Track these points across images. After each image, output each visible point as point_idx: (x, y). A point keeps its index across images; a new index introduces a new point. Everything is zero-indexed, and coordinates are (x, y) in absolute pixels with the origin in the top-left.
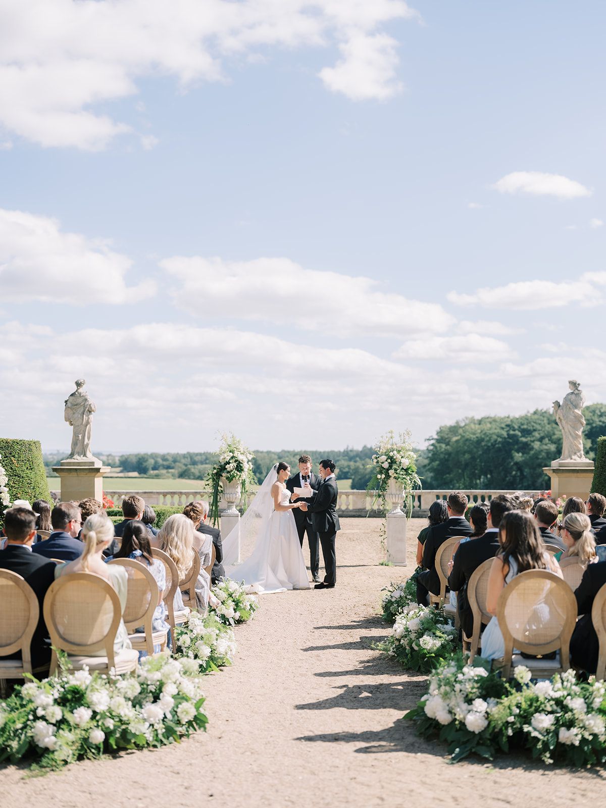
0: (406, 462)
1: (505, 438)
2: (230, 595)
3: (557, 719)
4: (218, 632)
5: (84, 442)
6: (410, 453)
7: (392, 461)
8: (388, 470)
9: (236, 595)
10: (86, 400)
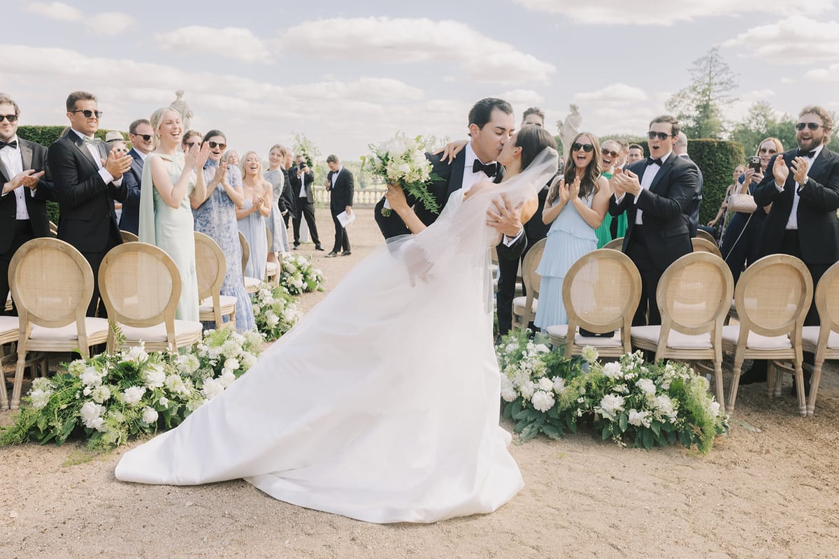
2: (299, 268)
3: (627, 401)
4: (285, 302)
9: (305, 269)
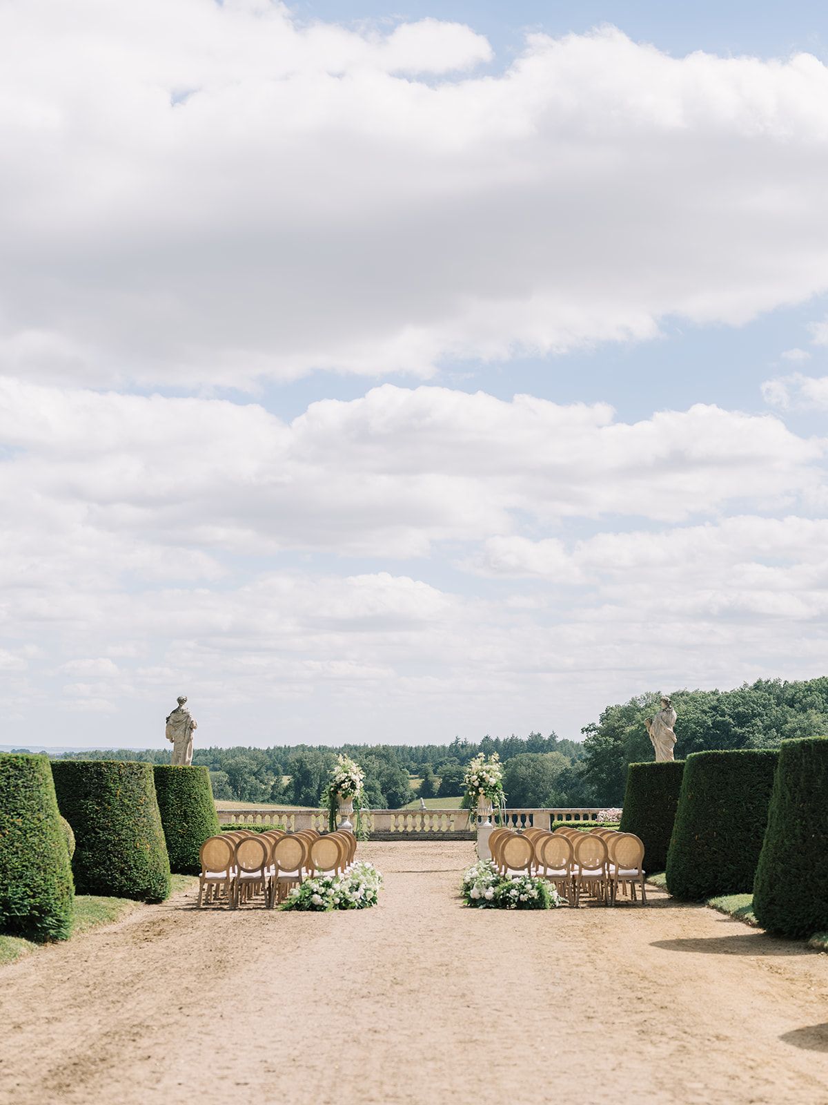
0: (493, 781)
1: (709, 728)
5: (185, 759)
6: (496, 773)
7: (482, 779)
8: (478, 787)
10: (188, 716)
